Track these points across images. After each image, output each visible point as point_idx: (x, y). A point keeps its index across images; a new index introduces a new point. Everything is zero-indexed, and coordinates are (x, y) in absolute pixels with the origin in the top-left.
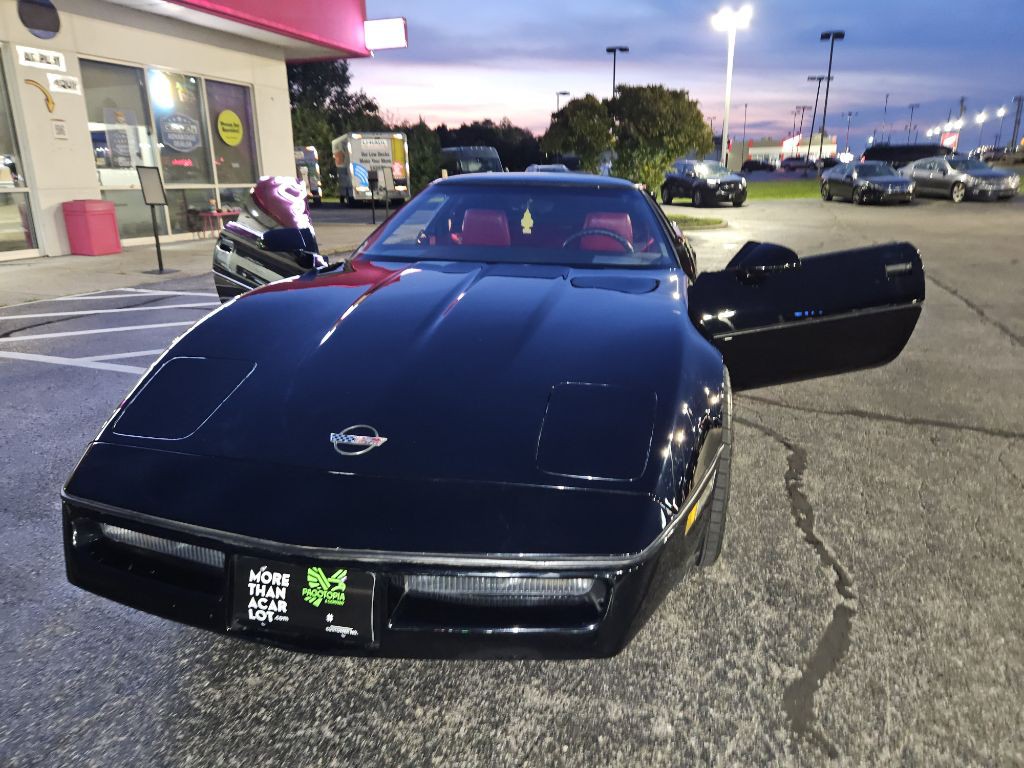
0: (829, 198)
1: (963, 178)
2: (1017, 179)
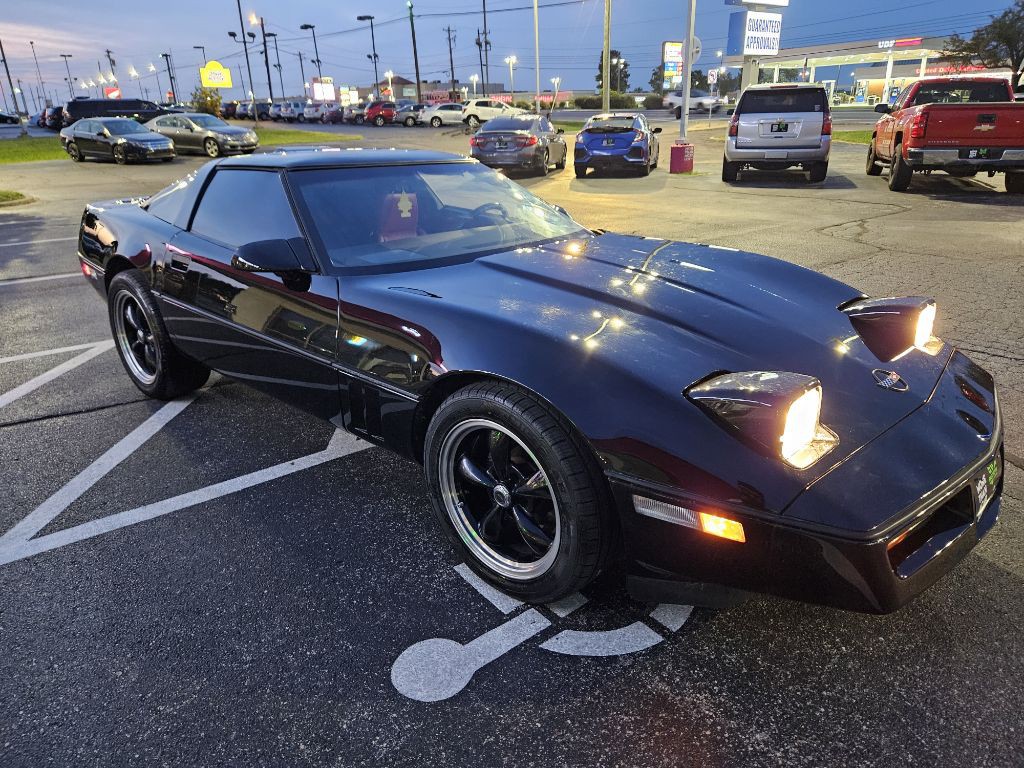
1: (211, 134)
2: (254, 135)
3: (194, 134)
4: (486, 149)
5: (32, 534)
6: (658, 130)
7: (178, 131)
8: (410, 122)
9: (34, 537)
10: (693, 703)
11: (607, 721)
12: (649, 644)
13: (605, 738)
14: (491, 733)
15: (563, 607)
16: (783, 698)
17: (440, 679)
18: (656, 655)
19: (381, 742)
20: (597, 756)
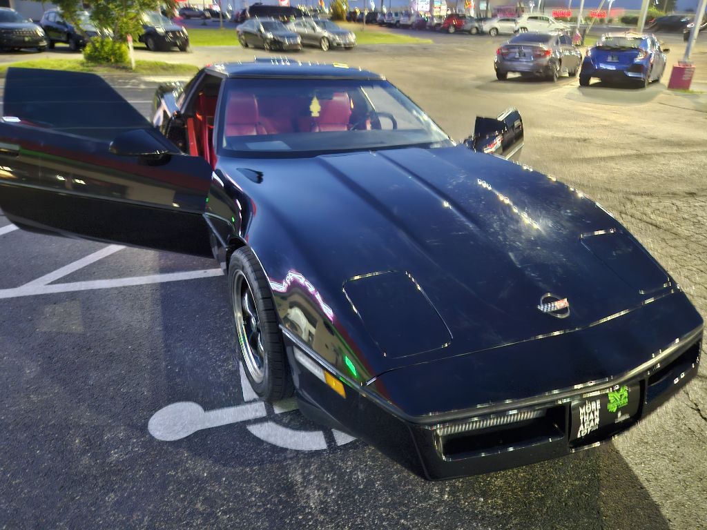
0: (246, 46)
1: (326, 34)
2: (354, 36)
3: (317, 34)
4: (507, 58)
5: (50, 282)
6: (666, 50)
7: (307, 31)
8: (474, 31)
9: (49, 284)
10: (308, 495)
11: (247, 486)
12: (315, 448)
13: (236, 496)
14: (176, 469)
15: (282, 407)
16: (369, 515)
17: (175, 428)
18: (313, 456)
19: (115, 453)
20: (222, 505)
